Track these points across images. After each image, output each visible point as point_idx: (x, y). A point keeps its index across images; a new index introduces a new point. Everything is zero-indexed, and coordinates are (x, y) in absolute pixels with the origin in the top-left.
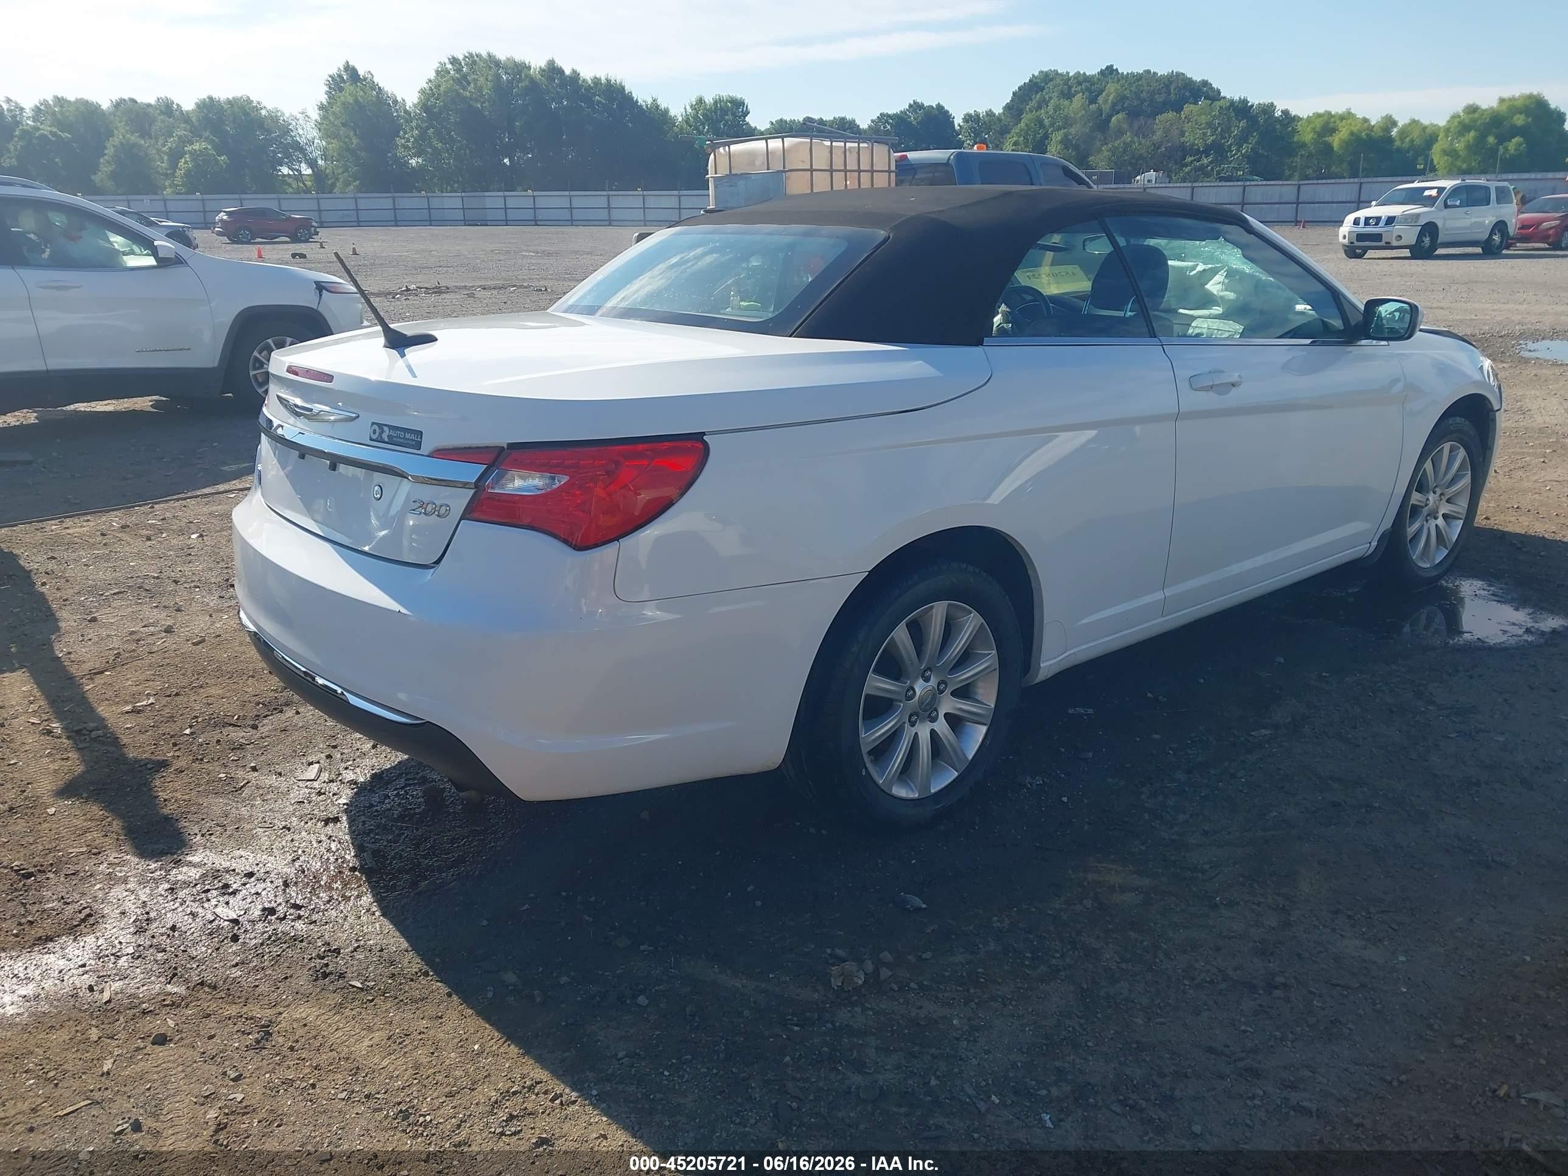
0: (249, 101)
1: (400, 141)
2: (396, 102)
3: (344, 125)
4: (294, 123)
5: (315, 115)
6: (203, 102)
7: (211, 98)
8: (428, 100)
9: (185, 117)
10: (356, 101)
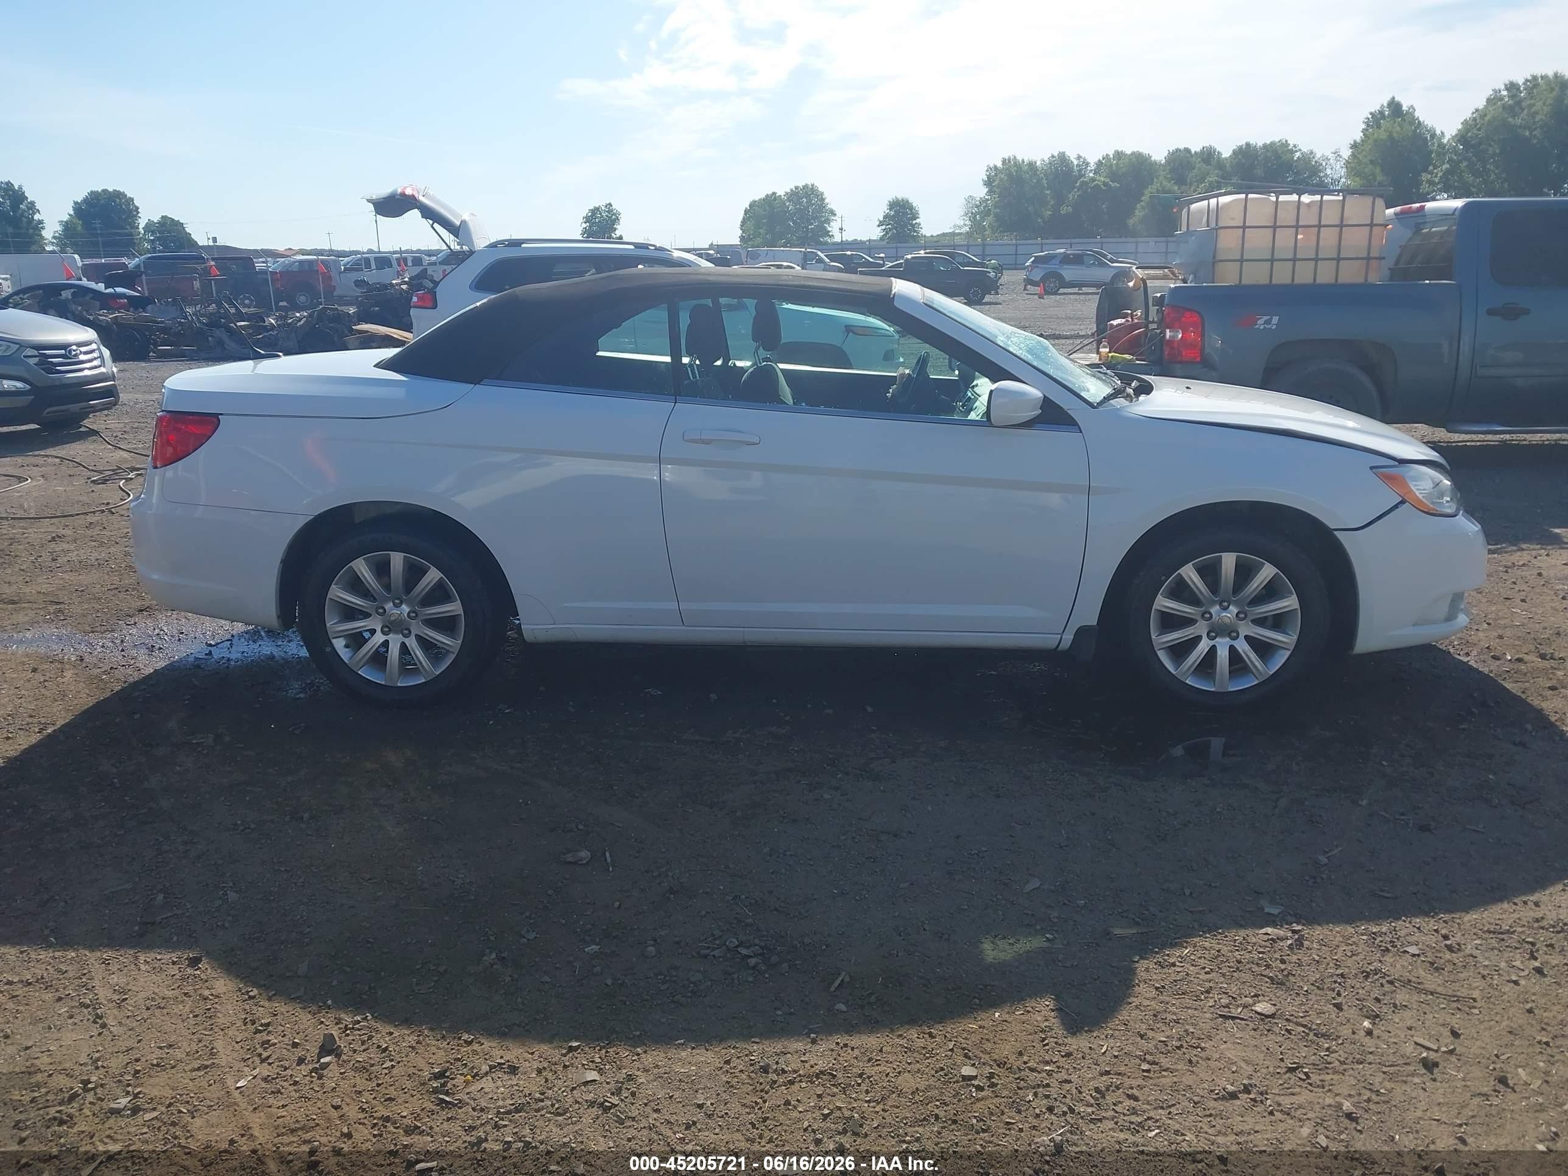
0: (1286, 144)
1: (1425, 177)
2: (1433, 135)
3: (1372, 162)
4: (1324, 164)
5: (1346, 153)
6: (1240, 148)
7: (1248, 145)
8: (1468, 131)
9: (1220, 164)
10: (1390, 136)
